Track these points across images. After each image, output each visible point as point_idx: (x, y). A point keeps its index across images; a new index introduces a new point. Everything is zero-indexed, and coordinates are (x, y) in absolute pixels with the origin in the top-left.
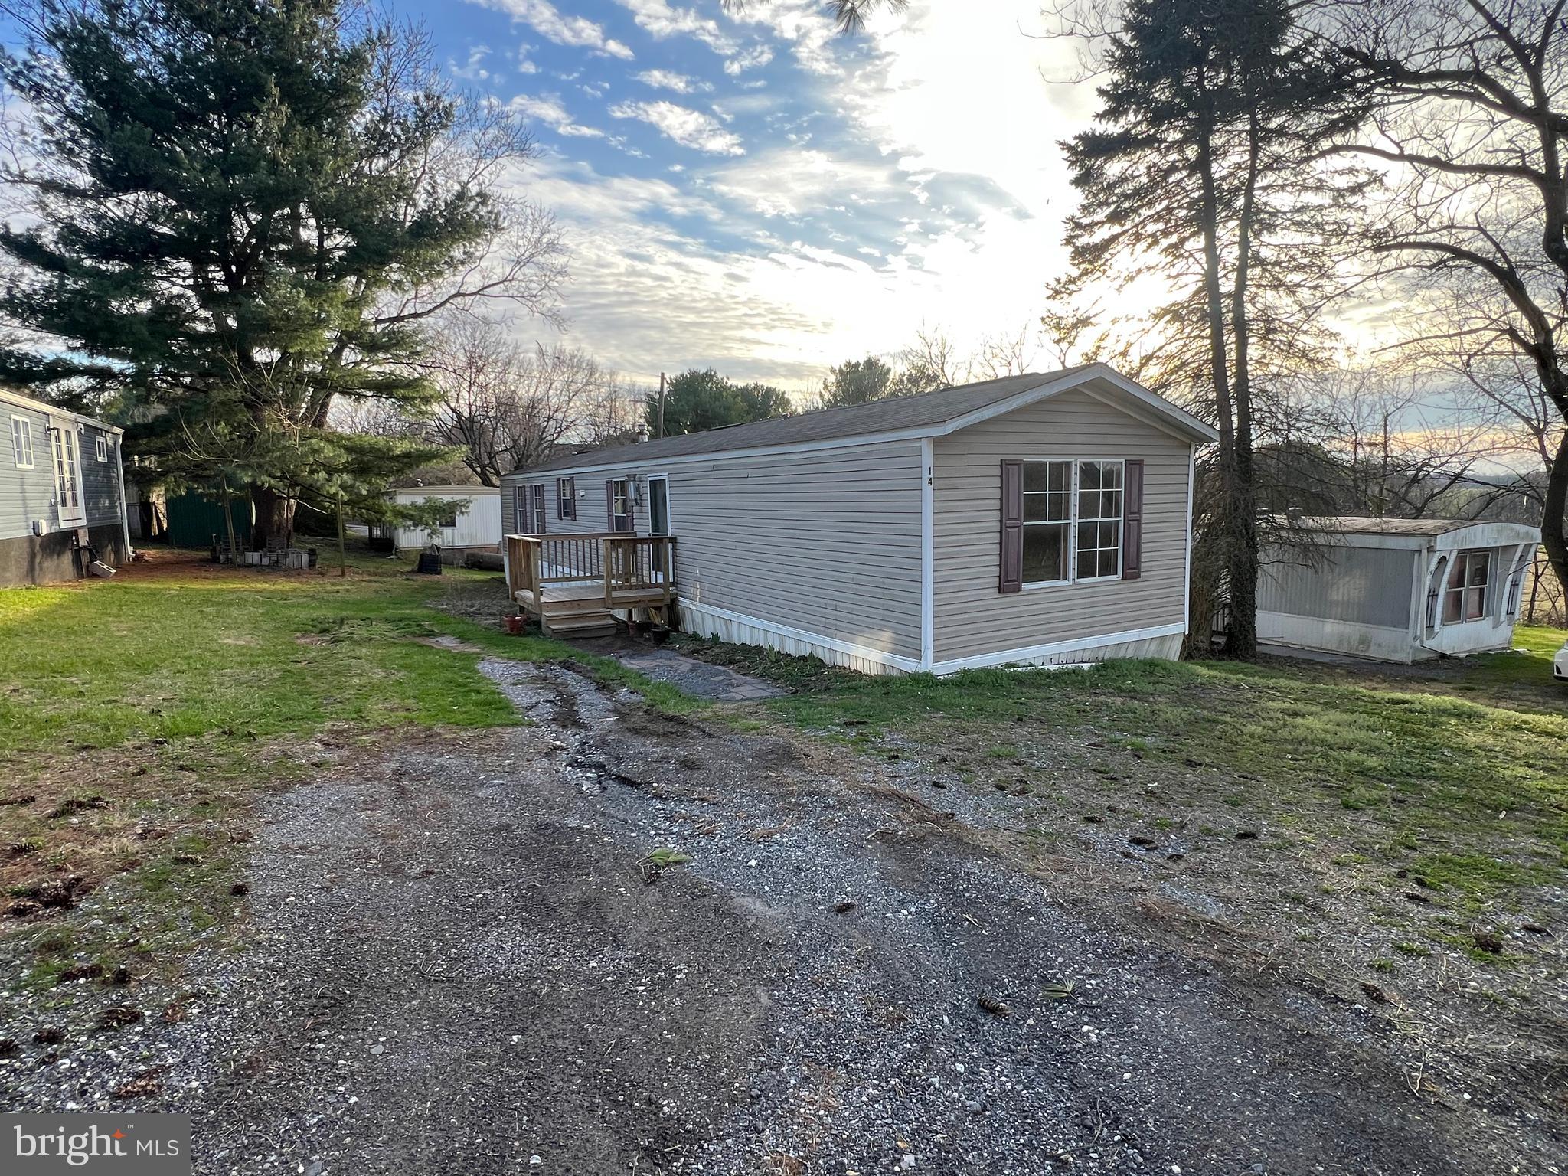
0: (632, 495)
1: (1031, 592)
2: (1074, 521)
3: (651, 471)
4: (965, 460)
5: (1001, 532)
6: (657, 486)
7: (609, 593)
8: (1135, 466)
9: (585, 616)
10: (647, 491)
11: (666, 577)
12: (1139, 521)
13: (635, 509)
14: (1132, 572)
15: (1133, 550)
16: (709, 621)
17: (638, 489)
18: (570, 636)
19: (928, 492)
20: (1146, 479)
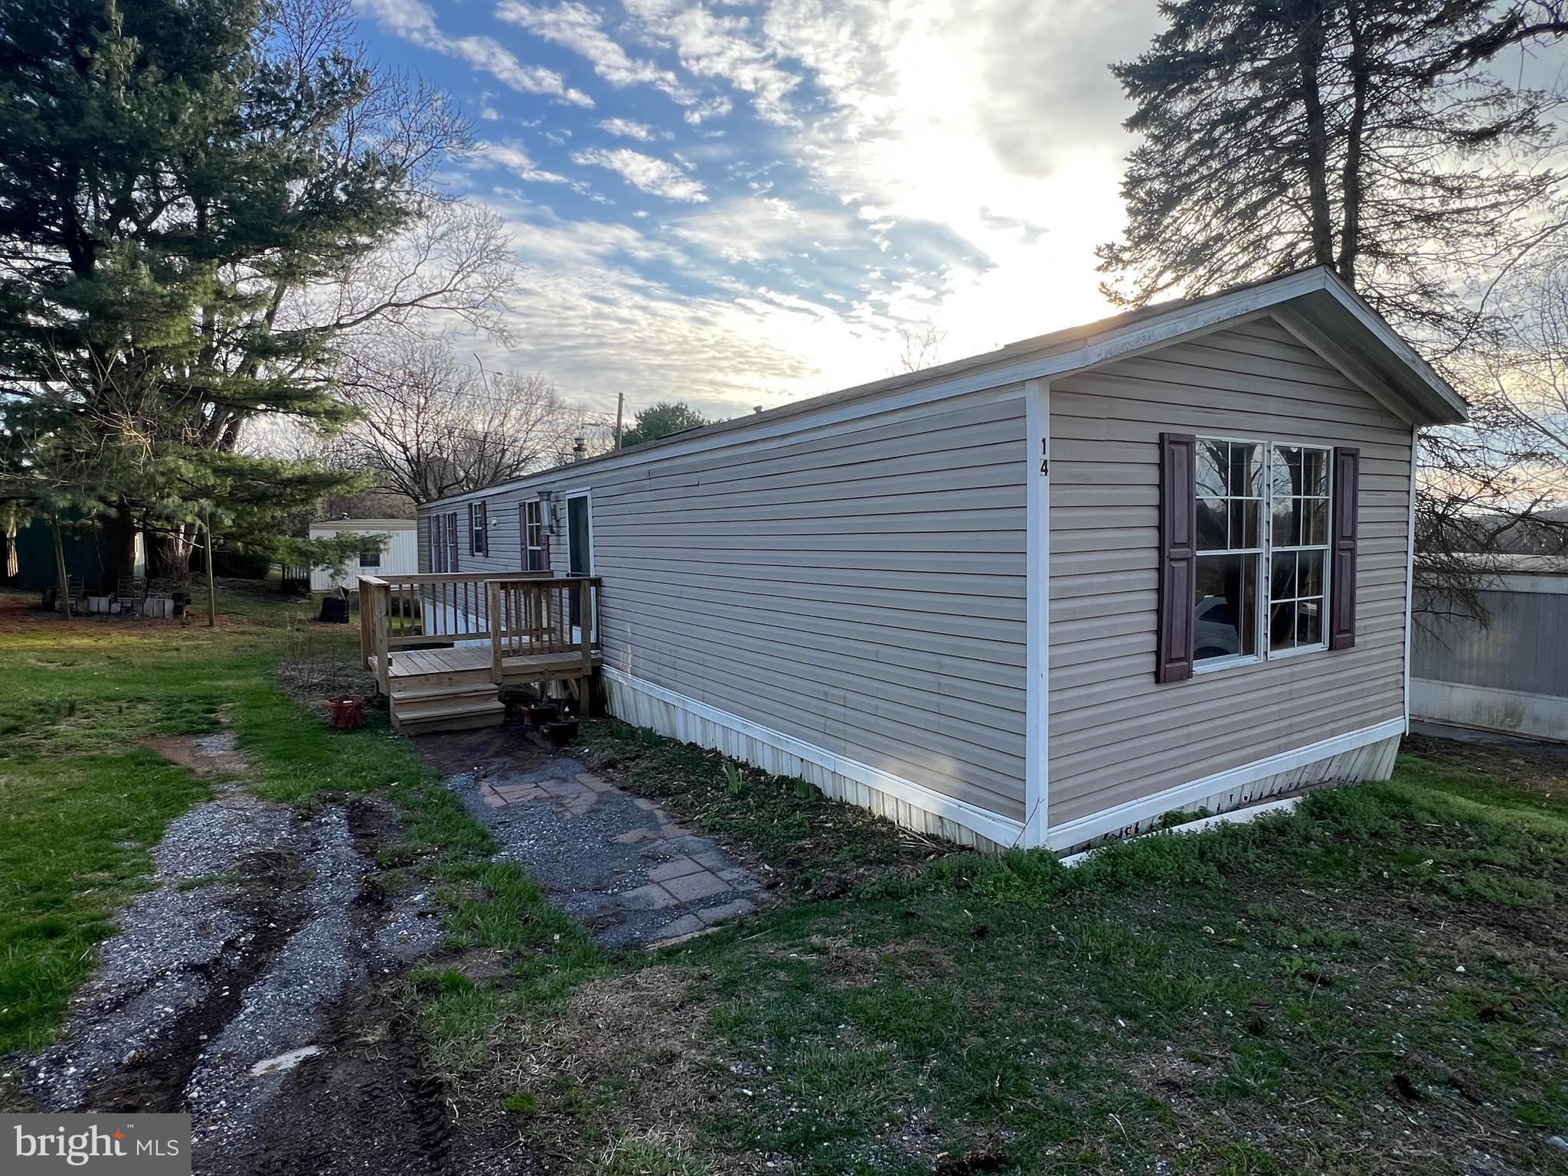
0: (546, 520)
1: (1208, 679)
2: (1266, 550)
3: (569, 487)
4: (1102, 430)
5: (1160, 570)
6: (577, 506)
7: (497, 661)
8: (1347, 458)
9: (456, 697)
10: (564, 514)
11: (585, 635)
12: (1352, 551)
13: (553, 539)
14: (1342, 638)
15: (1345, 600)
16: (644, 705)
17: (553, 513)
18: (427, 732)
19: (1040, 491)
20: (1363, 482)
